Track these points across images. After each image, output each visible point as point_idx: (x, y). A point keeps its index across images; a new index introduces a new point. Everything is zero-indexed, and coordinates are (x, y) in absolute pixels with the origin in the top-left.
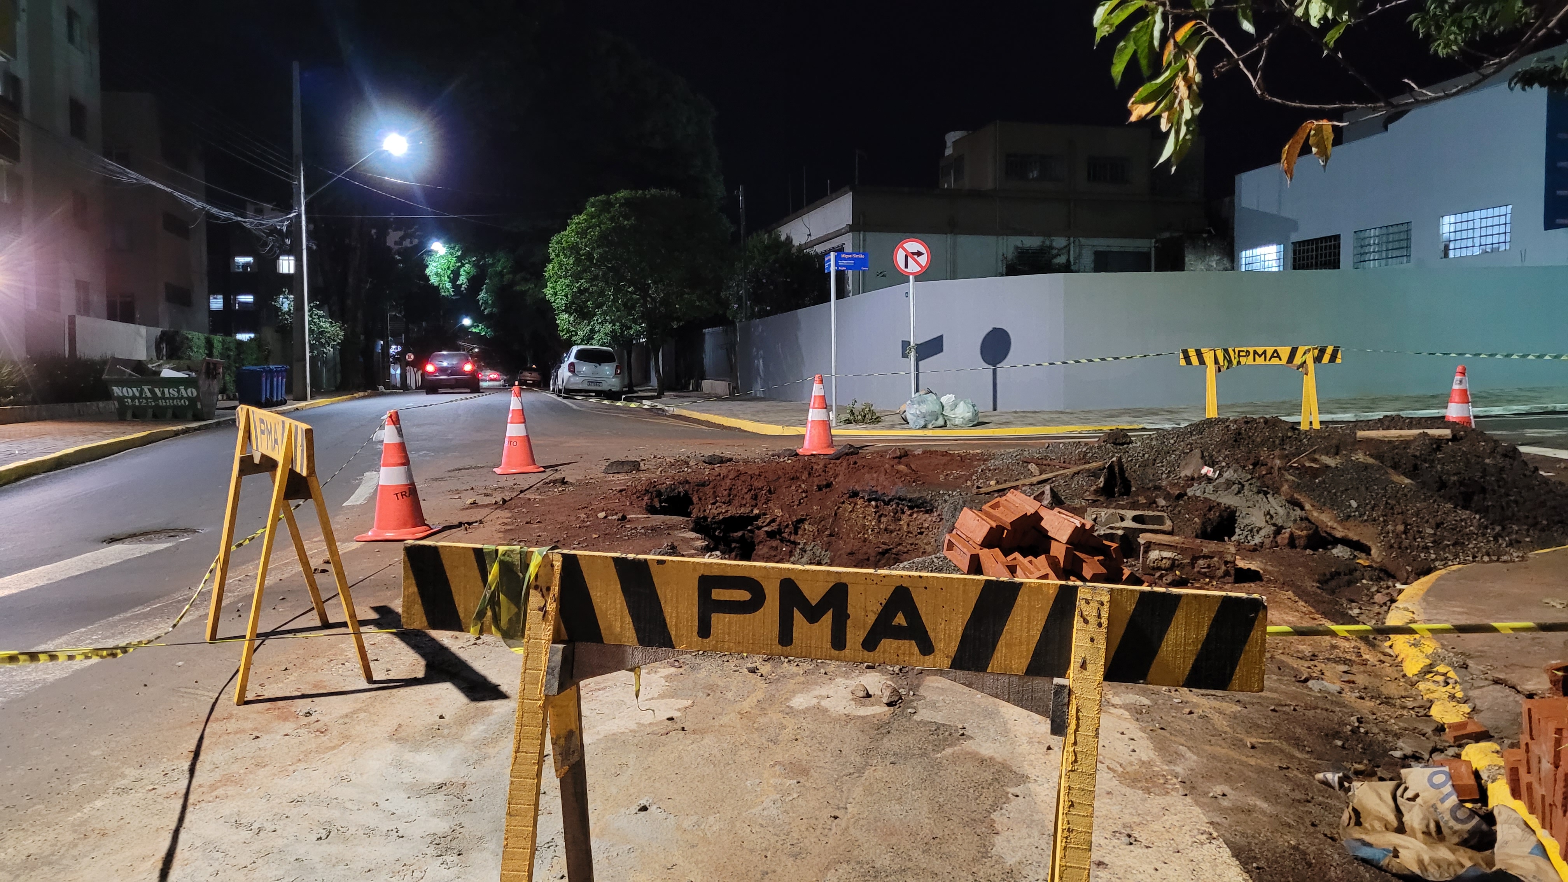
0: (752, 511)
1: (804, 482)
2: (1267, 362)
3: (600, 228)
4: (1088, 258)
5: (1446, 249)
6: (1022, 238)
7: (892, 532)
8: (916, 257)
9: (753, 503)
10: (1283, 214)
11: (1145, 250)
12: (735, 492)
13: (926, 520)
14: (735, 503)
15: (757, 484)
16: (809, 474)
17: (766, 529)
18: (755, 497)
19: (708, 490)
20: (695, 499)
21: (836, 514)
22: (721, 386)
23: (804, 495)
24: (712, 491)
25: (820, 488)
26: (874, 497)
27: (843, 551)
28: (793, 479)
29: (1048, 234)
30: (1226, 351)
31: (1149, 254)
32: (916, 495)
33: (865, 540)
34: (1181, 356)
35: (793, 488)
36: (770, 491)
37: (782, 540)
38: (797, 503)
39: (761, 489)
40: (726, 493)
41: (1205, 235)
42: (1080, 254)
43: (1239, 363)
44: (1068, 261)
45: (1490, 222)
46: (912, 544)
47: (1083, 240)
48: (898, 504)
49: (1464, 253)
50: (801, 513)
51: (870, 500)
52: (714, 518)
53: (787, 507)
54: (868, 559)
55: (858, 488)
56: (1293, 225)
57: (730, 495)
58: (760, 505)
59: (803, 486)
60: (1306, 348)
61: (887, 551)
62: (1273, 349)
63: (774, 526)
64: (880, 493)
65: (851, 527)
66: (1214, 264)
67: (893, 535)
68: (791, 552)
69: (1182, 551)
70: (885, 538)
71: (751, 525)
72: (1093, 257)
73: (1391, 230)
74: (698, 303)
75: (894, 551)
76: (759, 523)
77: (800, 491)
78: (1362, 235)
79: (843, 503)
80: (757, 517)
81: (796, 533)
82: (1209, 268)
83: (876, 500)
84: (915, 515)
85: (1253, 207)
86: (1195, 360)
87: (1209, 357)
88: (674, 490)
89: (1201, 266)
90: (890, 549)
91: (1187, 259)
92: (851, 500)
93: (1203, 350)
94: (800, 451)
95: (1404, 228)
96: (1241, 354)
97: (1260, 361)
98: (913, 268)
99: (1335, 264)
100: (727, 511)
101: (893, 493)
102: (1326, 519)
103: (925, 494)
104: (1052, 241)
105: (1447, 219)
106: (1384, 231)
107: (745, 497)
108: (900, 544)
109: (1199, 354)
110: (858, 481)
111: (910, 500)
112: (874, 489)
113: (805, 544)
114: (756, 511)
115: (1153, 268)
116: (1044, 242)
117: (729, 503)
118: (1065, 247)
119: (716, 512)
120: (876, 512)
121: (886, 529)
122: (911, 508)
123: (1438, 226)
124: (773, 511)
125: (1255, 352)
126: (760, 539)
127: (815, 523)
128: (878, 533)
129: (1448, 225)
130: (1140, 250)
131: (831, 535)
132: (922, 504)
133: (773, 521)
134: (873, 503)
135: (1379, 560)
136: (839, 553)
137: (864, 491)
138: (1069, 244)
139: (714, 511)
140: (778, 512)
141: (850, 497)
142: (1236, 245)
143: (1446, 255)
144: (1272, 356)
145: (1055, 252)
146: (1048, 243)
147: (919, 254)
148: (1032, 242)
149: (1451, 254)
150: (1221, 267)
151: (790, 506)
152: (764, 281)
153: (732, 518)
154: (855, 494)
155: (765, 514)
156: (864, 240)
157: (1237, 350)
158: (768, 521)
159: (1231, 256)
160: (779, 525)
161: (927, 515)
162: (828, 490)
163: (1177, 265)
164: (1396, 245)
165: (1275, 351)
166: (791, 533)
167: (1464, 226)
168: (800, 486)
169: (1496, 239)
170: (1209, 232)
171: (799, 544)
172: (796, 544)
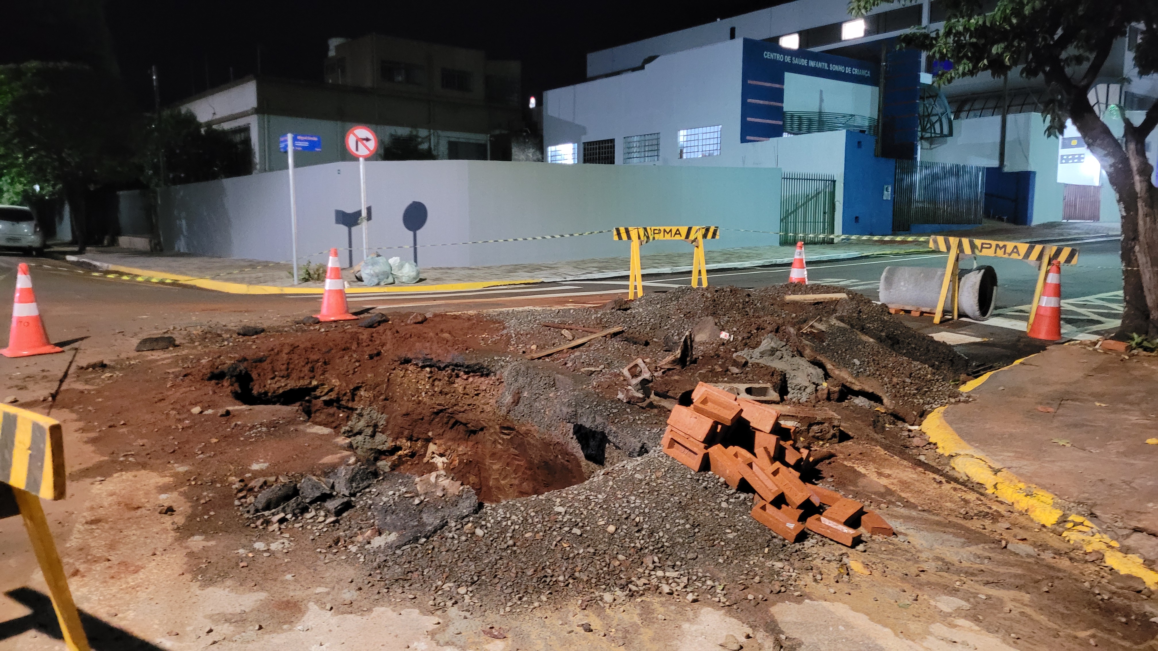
0: (311, 383)
1: (355, 351)
2: (673, 238)
3: (12, 94)
4: (443, 148)
5: (681, 151)
6: (395, 128)
7: (446, 394)
8: (364, 142)
9: (312, 375)
10: (576, 122)
11: (483, 142)
12: (291, 366)
13: (483, 383)
14: (294, 375)
15: (313, 357)
16: (358, 344)
17: (325, 398)
18: (312, 370)
19: (265, 365)
20: (254, 375)
21: (388, 380)
22: (141, 243)
23: (357, 364)
24: (270, 366)
25: (371, 357)
26: (428, 363)
27: (397, 413)
28: (344, 350)
29: (414, 126)
30: (645, 229)
31: (485, 146)
32: (473, 362)
33: (419, 402)
34: (615, 233)
35: (346, 358)
36: (325, 363)
37: (339, 408)
38: (351, 372)
39: (317, 361)
40: (284, 367)
41: (525, 134)
42: (438, 143)
43: (654, 238)
44: (430, 148)
45: (708, 136)
46: (469, 405)
47: (440, 132)
48: (453, 370)
49: (693, 156)
50: (357, 380)
51: (423, 367)
52: (274, 392)
53: (343, 376)
54: (422, 419)
55: (410, 356)
56: (583, 130)
57: (287, 369)
58: (317, 376)
59: (355, 356)
60: (698, 227)
61: (441, 411)
62: (677, 228)
63: (333, 395)
64: (435, 360)
65: (404, 390)
66: (530, 155)
67: (448, 396)
68: (348, 417)
69: (801, 420)
70: (441, 399)
71: (309, 395)
72: (447, 146)
73: (647, 137)
74: (119, 169)
75: (450, 411)
76: (318, 393)
77: (353, 360)
78: (629, 140)
79: (394, 369)
80: (316, 388)
81: (353, 400)
82: (527, 159)
83: (430, 366)
84: (471, 379)
85: (556, 115)
86: (624, 236)
87: (634, 234)
88: (236, 368)
89: (522, 157)
90: (445, 409)
91: (513, 151)
92: (402, 366)
93: (630, 229)
94: (320, 317)
95: (655, 137)
96: (656, 232)
97: (668, 237)
98: (363, 151)
99: (611, 160)
100: (286, 385)
101: (449, 360)
102: (844, 375)
103: (481, 361)
104: (418, 131)
105: (682, 133)
106: (643, 138)
107: (303, 369)
108: (455, 405)
109: (627, 232)
110: (410, 350)
111: (467, 367)
112: (429, 357)
113: (363, 409)
114: (315, 383)
115: (489, 157)
116: (411, 132)
117: (288, 376)
118: (427, 137)
119: (276, 386)
120: (429, 378)
121: (441, 392)
122: (467, 373)
123: (676, 137)
124: (331, 381)
125: (665, 231)
126: (317, 407)
127: (370, 389)
128: (433, 395)
129: (682, 135)
130: (480, 142)
131: (386, 399)
132: (479, 369)
133: (331, 390)
134: (428, 369)
135: (892, 407)
136: (394, 415)
137: (417, 358)
138: (430, 135)
139: (273, 385)
140: (335, 382)
141: (401, 364)
142: (545, 142)
143: (681, 157)
144: (676, 234)
145: (420, 140)
146: (414, 133)
147: (367, 140)
148: (403, 131)
149: (684, 156)
150: (535, 158)
151: (346, 375)
152: (178, 151)
153: (291, 390)
154: (407, 361)
155: (323, 385)
156: (269, 122)
157: (653, 228)
158: (326, 390)
159: (541, 149)
160: (338, 394)
161: (483, 379)
162: (378, 358)
163: (506, 156)
164: (650, 148)
165: (678, 230)
166: (348, 400)
167: (693, 138)
168: (352, 356)
169: (712, 147)
170: (526, 131)
171: (356, 409)
172: (353, 409)
